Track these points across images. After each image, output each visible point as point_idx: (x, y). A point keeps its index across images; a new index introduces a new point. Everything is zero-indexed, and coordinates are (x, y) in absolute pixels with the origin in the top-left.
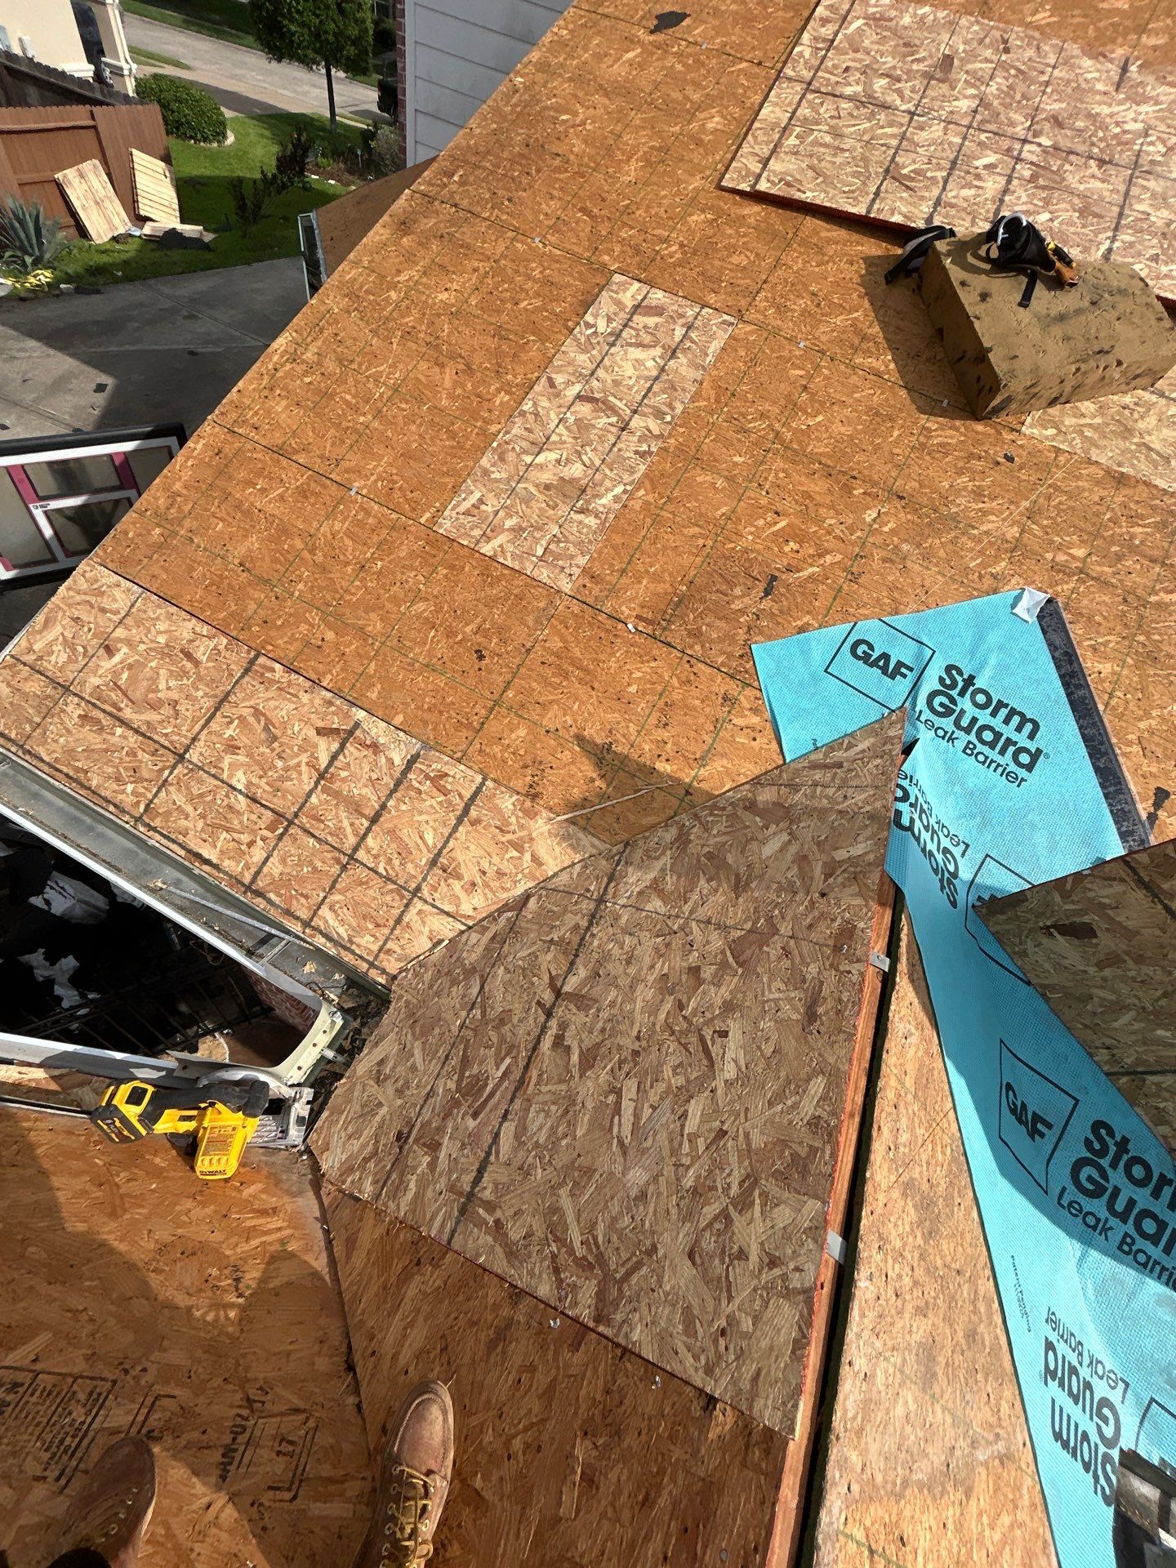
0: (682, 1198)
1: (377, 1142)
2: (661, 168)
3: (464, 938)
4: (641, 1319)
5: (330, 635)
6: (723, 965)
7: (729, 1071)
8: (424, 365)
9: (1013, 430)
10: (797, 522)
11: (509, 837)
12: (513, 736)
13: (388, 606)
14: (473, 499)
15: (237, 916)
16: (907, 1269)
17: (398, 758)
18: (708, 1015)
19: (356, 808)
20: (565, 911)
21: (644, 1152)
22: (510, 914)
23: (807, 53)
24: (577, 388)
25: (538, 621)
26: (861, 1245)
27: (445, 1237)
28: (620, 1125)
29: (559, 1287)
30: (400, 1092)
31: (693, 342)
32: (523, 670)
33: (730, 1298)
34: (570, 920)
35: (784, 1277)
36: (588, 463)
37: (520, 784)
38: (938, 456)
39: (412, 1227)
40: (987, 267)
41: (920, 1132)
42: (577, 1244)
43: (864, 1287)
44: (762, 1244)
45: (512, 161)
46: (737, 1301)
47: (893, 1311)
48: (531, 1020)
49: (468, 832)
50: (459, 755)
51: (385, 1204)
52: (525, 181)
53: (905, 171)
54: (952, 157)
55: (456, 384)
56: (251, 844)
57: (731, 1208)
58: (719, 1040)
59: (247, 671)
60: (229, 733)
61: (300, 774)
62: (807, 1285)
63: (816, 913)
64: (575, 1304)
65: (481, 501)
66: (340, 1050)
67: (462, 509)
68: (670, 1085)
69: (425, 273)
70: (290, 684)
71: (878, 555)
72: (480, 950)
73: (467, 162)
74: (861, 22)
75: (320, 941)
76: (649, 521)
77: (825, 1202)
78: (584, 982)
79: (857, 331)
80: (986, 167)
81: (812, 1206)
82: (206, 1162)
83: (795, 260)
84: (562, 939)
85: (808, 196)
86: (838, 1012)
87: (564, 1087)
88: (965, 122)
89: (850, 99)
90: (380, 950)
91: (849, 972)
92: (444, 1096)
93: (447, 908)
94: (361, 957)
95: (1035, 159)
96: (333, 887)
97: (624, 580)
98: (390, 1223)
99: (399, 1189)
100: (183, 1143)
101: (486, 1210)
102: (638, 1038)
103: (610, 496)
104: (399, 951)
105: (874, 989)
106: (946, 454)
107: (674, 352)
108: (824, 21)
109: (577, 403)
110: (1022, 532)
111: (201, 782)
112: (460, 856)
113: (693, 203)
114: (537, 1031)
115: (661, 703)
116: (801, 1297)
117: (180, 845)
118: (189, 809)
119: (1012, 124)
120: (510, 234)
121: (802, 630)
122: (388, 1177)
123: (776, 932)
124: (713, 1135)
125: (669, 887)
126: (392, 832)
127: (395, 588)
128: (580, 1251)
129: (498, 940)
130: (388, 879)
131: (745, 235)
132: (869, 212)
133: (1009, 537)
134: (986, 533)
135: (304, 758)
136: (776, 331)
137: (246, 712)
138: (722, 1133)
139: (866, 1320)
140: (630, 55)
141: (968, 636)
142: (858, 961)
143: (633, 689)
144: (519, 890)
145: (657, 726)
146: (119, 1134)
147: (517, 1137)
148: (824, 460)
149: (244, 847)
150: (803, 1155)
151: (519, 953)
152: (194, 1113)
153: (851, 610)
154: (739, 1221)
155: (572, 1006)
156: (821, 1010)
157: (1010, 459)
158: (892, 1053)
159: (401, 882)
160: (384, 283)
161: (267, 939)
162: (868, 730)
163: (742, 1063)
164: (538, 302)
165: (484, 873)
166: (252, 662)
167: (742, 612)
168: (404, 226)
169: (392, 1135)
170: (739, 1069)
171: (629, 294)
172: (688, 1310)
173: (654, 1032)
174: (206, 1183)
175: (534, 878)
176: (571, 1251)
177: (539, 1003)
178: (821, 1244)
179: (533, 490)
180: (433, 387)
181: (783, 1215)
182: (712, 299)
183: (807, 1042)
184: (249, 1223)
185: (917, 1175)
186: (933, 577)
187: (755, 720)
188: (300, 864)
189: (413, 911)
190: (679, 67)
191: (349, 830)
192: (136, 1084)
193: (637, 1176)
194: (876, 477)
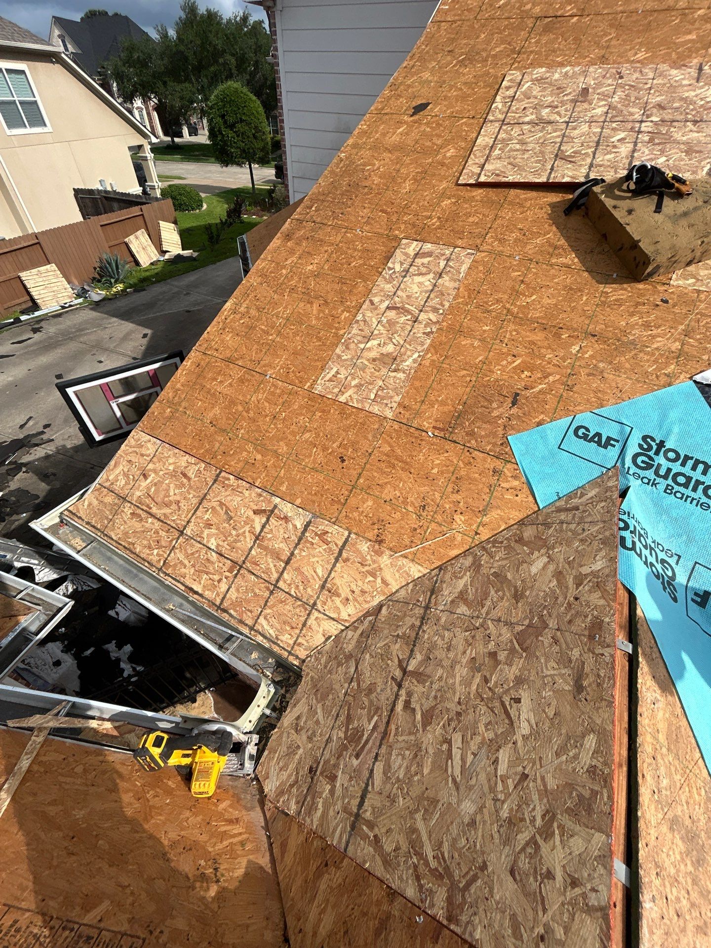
0: (501, 826)
1: (297, 773)
2: (423, 182)
3: (344, 634)
4: (480, 922)
5: (259, 457)
6: (512, 651)
7: (524, 728)
8: (302, 305)
9: (664, 284)
10: (528, 359)
11: (367, 568)
12: (365, 506)
13: (290, 437)
14: (333, 372)
15: (213, 624)
16: (683, 892)
17: (299, 524)
18: (505, 686)
19: (277, 556)
20: (405, 615)
21: (470, 788)
22: (371, 618)
23: (500, 106)
24: (386, 303)
25: (374, 437)
26: (641, 872)
27: (343, 845)
28: (452, 767)
29: (420, 891)
30: (310, 739)
31: (451, 267)
32: (368, 466)
33: (545, 910)
34: (409, 621)
35: (584, 896)
36: (396, 343)
37: (371, 535)
38: (615, 307)
39: (321, 837)
40: (630, 195)
41: (678, 777)
42: (430, 858)
43: (649, 908)
44: (564, 866)
45: (342, 195)
46: (550, 913)
47: (677, 930)
48: (389, 689)
49: (342, 567)
50: (334, 520)
51: (304, 819)
52: (349, 203)
53: (568, 153)
54: (596, 139)
55: (320, 311)
56: (219, 581)
57: (538, 836)
58: (514, 705)
59: (215, 481)
60: (207, 516)
61: (245, 537)
62: (603, 904)
63: (573, 612)
64: (432, 905)
65: (337, 373)
66: (274, 709)
67: (327, 378)
68: (484, 738)
69: (300, 258)
70: (238, 486)
71: (583, 372)
72: (353, 642)
73: (319, 200)
74: (530, 83)
75: (260, 639)
76: (435, 371)
77: (608, 836)
78: (421, 663)
79: (551, 245)
80: (619, 141)
81: (599, 838)
82: (197, 786)
83: (507, 214)
84: (404, 634)
85: (510, 179)
86: (599, 685)
87: (413, 738)
88: (602, 119)
89: (528, 123)
90: (294, 644)
91: (602, 655)
92: (337, 742)
93: (332, 615)
94: (283, 648)
95: (650, 129)
96: (265, 605)
97: (424, 407)
98: (308, 833)
99: (312, 808)
100: (185, 772)
101: (368, 827)
102: (459, 703)
103: (411, 360)
104: (305, 644)
105: (623, 667)
106: (621, 305)
107: (441, 275)
108: (508, 88)
109: (388, 311)
110: (683, 345)
111: (192, 546)
112: (338, 581)
113: (443, 195)
114: (393, 698)
115: (453, 478)
116: (599, 914)
117: (182, 583)
118: (186, 562)
119: (632, 114)
120: (344, 230)
121: (539, 424)
122: (305, 800)
123: (546, 626)
124: (518, 777)
125: (471, 597)
126: (298, 569)
127: (293, 427)
128: (433, 864)
129: (365, 635)
130: (297, 599)
131: (475, 206)
132: (548, 178)
133: (673, 349)
134: (657, 349)
135: (247, 528)
136: (500, 254)
137: (215, 504)
138: (525, 777)
139: (655, 937)
140: (401, 130)
141: (655, 416)
142: (608, 646)
143: (435, 471)
144: (375, 602)
145: (453, 493)
146: (149, 766)
147: (385, 773)
148: (540, 321)
149: (216, 583)
150: (587, 796)
151: (378, 644)
152: (190, 752)
153: (571, 408)
154: (545, 848)
155: (414, 681)
156: (585, 683)
157: (666, 302)
158: (645, 715)
159: (304, 600)
160: (279, 266)
161: (230, 638)
162: (593, 483)
163: (533, 722)
164: (361, 262)
165: (353, 592)
166: (218, 476)
167: (499, 417)
168: (288, 237)
169: (307, 768)
170: (532, 727)
171: (411, 248)
172: (513, 917)
173: (470, 699)
174: (197, 800)
175: (384, 594)
176: (427, 864)
177: (392, 678)
178: (610, 871)
179: (366, 363)
180: (307, 315)
181: (577, 844)
182: (459, 242)
183: (578, 707)
184: (223, 829)
185: (680, 813)
186: (624, 381)
187: (516, 483)
188: (247, 592)
189: (312, 617)
190: (428, 129)
191: (273, 570)
192: (159, 733)
193: (468, 807)
194: (575, 326)
